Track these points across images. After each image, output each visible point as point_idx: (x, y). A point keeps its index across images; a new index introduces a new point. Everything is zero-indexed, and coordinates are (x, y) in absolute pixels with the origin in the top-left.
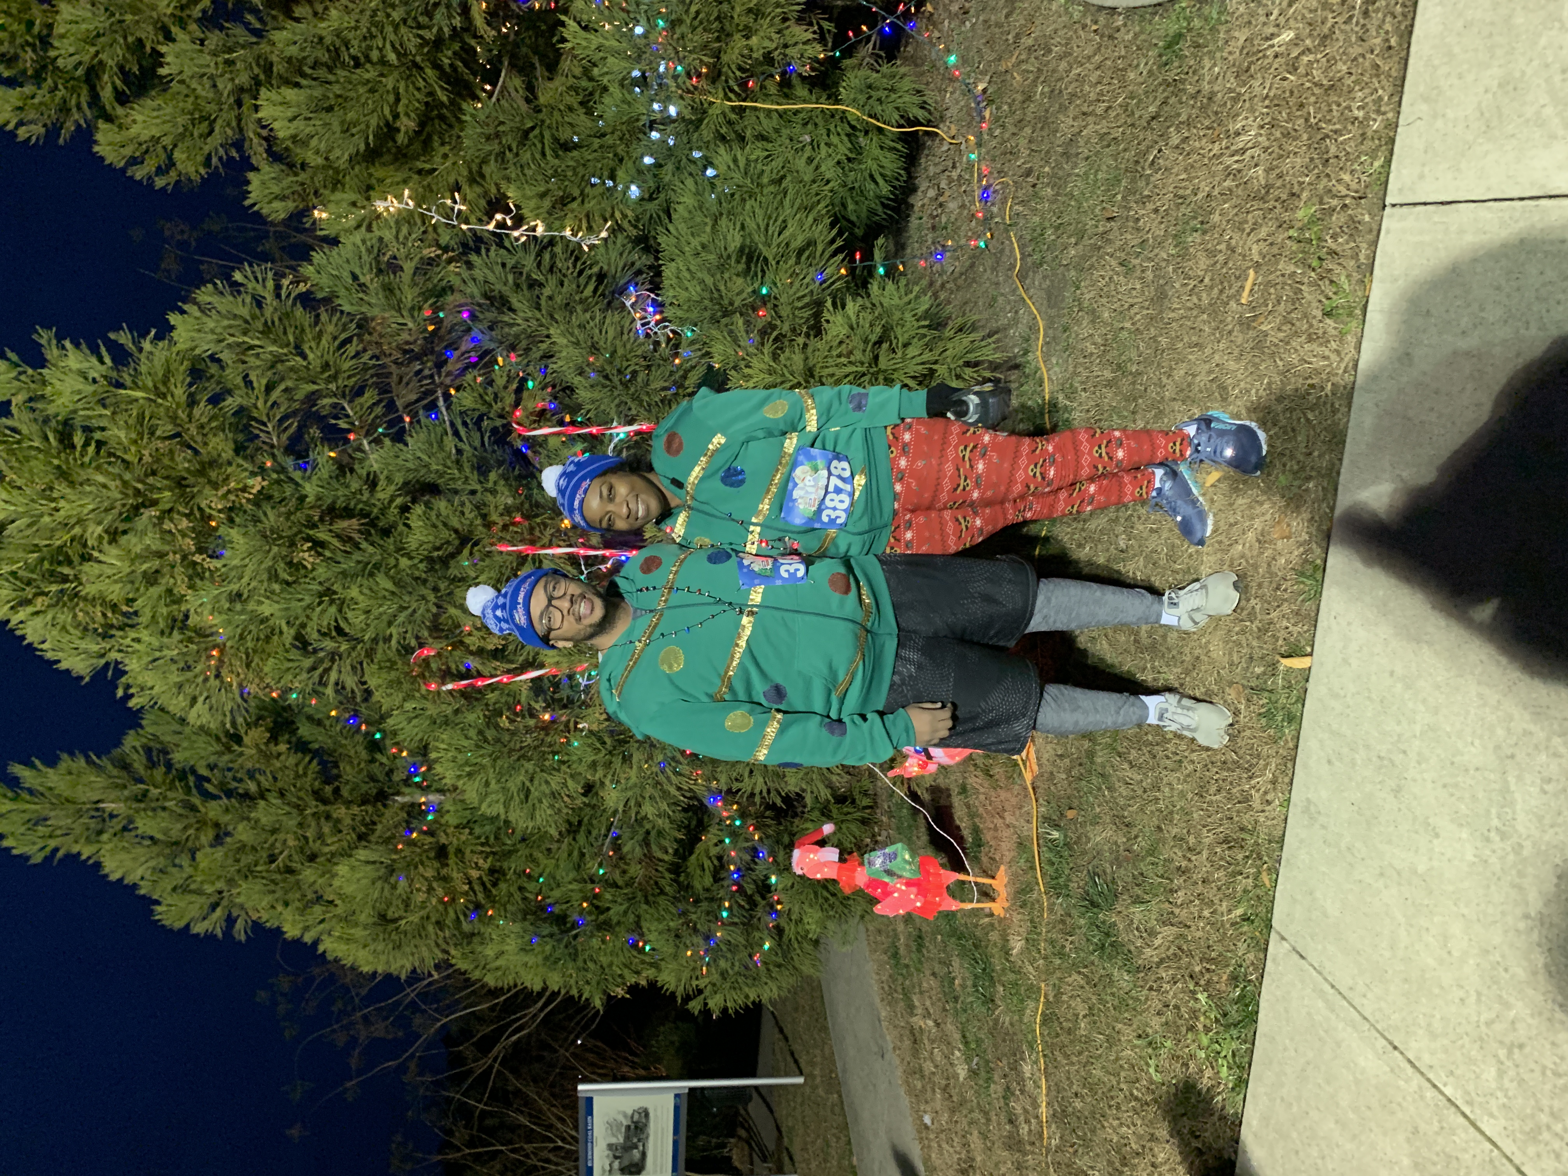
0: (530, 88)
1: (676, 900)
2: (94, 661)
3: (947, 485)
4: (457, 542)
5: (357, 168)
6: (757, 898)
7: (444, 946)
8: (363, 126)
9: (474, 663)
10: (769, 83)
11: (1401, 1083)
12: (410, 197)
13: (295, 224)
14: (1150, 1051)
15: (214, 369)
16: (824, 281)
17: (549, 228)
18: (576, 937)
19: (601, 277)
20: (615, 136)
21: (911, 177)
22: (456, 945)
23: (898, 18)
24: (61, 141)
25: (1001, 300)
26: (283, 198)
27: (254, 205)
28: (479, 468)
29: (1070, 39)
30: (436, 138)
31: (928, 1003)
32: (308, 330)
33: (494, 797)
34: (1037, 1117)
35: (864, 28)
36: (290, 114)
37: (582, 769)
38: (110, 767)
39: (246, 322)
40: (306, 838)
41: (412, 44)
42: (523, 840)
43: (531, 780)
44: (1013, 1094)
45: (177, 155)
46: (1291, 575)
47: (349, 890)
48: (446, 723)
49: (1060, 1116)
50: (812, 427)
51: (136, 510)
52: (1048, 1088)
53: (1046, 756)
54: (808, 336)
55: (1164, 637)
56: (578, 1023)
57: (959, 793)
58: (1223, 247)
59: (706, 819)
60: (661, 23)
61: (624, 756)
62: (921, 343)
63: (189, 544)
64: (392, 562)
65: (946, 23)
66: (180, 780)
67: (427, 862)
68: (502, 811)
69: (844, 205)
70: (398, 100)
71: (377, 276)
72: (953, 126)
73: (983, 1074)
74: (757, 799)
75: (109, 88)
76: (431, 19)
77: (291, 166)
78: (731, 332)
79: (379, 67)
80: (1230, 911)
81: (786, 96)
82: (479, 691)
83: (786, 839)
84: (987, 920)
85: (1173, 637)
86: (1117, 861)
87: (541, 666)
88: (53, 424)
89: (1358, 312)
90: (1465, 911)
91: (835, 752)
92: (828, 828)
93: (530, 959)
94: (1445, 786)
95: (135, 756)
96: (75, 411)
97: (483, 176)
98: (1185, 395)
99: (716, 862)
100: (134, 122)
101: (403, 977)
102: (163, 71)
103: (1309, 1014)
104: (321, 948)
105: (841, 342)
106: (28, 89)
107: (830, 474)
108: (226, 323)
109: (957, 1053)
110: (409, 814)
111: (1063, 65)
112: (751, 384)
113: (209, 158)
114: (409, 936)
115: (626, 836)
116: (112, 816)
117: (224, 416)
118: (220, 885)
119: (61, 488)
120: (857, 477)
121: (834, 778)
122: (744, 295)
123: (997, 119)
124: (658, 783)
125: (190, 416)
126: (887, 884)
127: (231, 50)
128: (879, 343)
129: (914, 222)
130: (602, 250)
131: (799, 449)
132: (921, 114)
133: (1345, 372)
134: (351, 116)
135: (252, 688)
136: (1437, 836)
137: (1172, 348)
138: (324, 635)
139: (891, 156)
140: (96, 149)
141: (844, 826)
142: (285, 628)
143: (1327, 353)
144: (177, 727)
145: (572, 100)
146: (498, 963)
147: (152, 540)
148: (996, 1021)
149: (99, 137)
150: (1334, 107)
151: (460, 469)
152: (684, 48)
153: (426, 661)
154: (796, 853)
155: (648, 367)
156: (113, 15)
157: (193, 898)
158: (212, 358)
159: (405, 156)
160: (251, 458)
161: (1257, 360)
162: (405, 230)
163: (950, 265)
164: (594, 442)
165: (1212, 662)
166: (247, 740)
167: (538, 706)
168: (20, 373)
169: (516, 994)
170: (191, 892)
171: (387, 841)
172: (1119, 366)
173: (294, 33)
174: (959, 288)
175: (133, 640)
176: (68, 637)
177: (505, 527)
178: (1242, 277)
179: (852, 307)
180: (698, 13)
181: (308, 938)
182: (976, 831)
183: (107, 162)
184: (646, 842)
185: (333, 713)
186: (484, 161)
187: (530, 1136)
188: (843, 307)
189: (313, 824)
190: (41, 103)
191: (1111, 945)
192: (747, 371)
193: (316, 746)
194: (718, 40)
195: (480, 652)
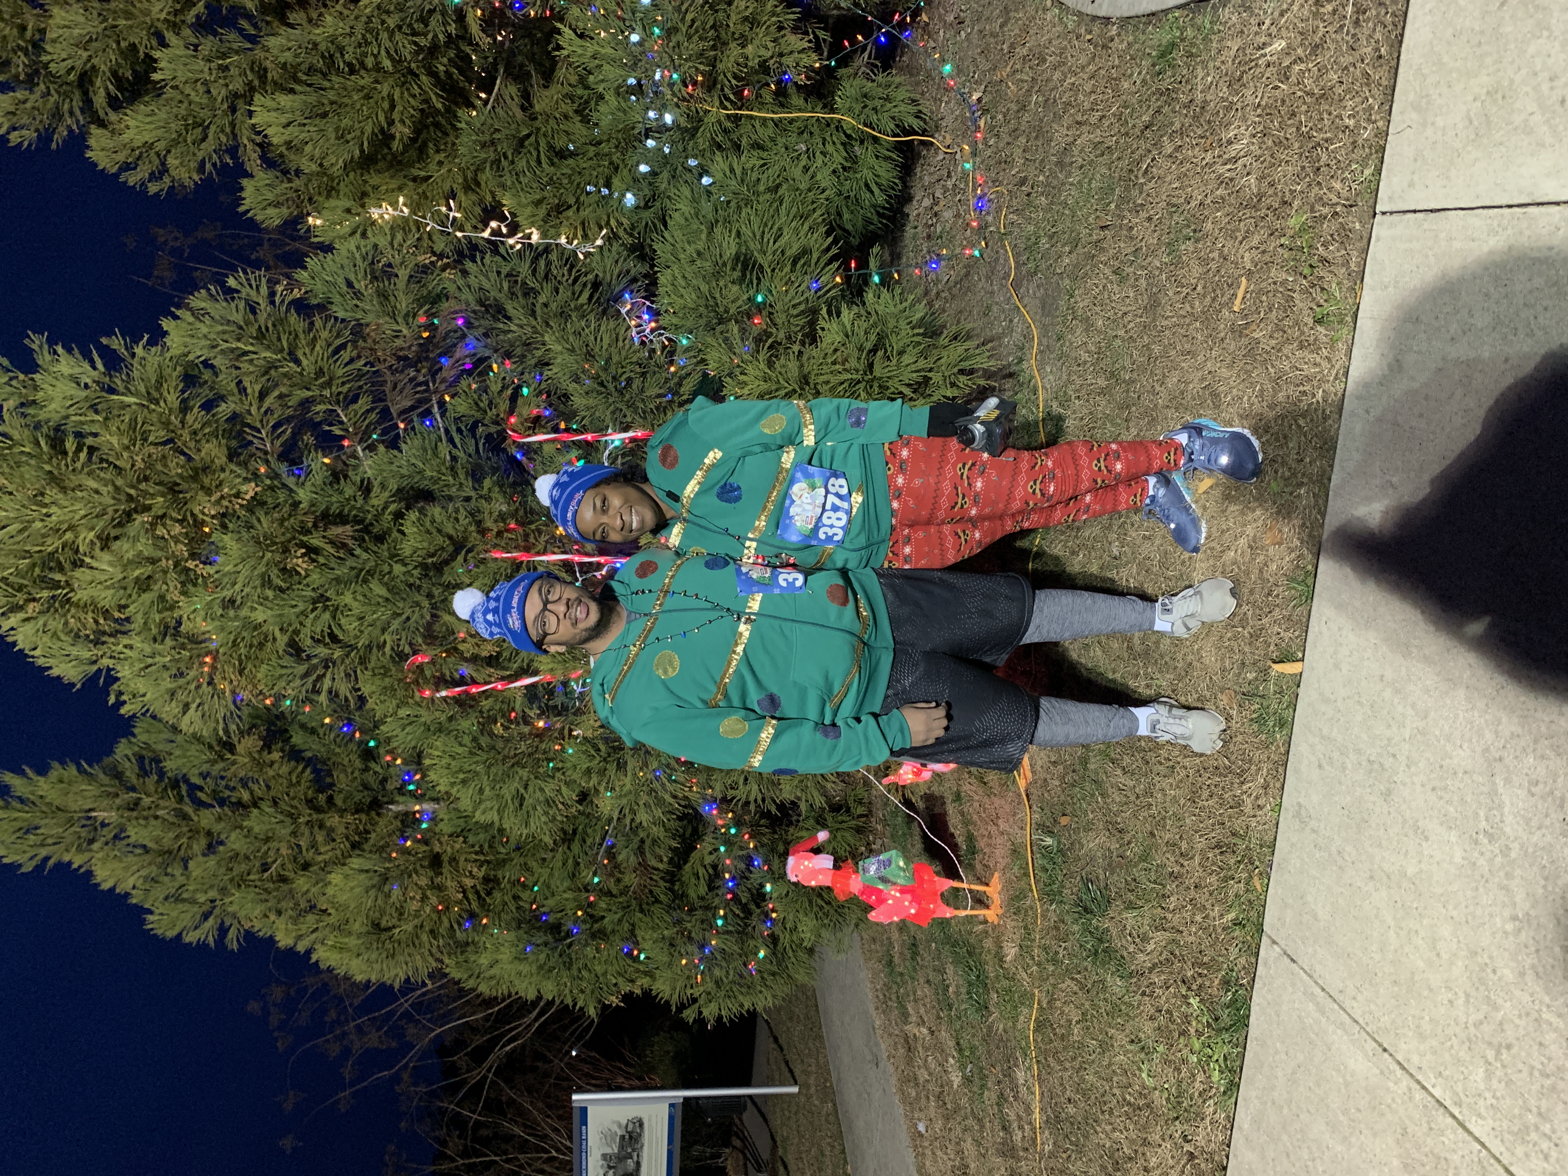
0: (526, 96)
1: (670, 908)
2: (86, 668)
3: (945, 504)
4: (451, 549)
5: (352, 174)
6: (753, 907)
7: (438, 955)
8: (358, 133)
9: (467, 670)
10: (763, 92)
11: (1391, 1085)
12: (405, 204)
13: (289, 232)
14: (1143, 1056)
15: (207, 375)
16: (820, 289)
17: (544, 235)
18: (570, 946)
19: (596, 285)
20: (611, 145)
21: (906, 187)
22: (449, 954)
23: (893, 27)
24: (54, 146)
25: (995, 309)
26: (277, 205)
27: (248, 211)
28: (473, 476)
29: (1065, 48)
30: (431, 145)
31: (922, 1011)
32: (302, 336)
33: (488, 804)
34: (1030, 1123)
35: (860, 37)
36: (284, 121)
37: (576, 776)
38: (101, 776)
39: (241, 328)
40: (299, 846)
41: (407, 51)
42: (518, 848)
43: (526, 788)
44: (1006, 1100)
45: (172, 161)
46: (1283, 581)
47: (342, 898)
48: (440, 731)
49: (1054, 1122)
50: (809, 440)
51: (128, 516)
52: (1042, 1094)
53: (1040, 763)
54: (803, 343)
55: (1157, 643)
56: (572, 1034)
57: (954, 801)
58: (1215, 255)
59: (701, 828)
60: (657, 31)
61: (618, 764)
62: (916, 350)
63: (182, 549)
64: (386, 568)
65: (941, 33)
66: (173, 789)
67: (421, 871)
68: (496, 818)
69: (839, 214)
70: (393, 107)
71: (371, 282)
72: (948, 136)
73: (976, 1079)
74: (752, 807)
75: (102, 92)
76: (426, 26)
77: (285, 172)
78: (726, 340)
79: (374, 74)
80: (1222, 916)
81: (782, 105)
82: (473, 697)
83: (781, 848)
84: (981, 927)
85: (1166, 643)
86: (1111, 868)
87: (536, 673)
88: (45, 430)
89: (1349, 319)
90: (1454, 913)
91: (830, 756)
92: (823, 836)
93: (524, 968)
94: (1434, 789)
95: (127, 764)
96: (67, 417)
97: (478, 184)
98: (1177, 402)
99: (711, 871)
100: (128, 127)
101: (397, 986)
102: (156, 77)
103: (1299, 1017)
104: (314, 958)
105: (836, 350)
106: (20, 95)
107: (827, 492)
108: (220, 328)
109: (951, 1060)
110: (402, 822)
111: (1057, 75)
112: (746, 391)
113: (202, 164)
114: (403, 945)
115: (620, 845)
116: (103, 825)
117: (217, 421)
118: (212, 894)
119: (52, 493)
120: (854, 495)
121: (829, 785)
122: (740, 302)
123: (991, 128)
124: (652, 790)
125: (182, 422)
126: (881, 891)
127: (224, 56)
128: (874, 351)
129: (909, 231)
130: (597, 257)
131: (796, 465)
132: (916, 124)
133: (1336, 378)
134: (346, 122)
135: (245, 695)
136: (1427, 839)
137: (1165, 355)
138: (319, 641)
139: (888, 165)
140: (89, 154)
141: (839, 835)
142: (278, 634)
143: (1318, 360)
144: (168, 735)
145: (568, 108)
146: (492, 972)
147: (144, 546)
148: (990, 1028)
149: (92, 142)
150: (1325, 116)
151: (455, 475)
152: (680, 57)
153: (420, 668)
154: (791, 860)
155: (644, 374)
156: (105, 20)
157: (186, 906)
158: (206, 364)
159: (400, 163)
160: (245, 465)
161: (1249, 367)
162: (399, 237)
163: (945, 273)
164: (589, 449)
165: (1205, 668)
166: (240, 748)
167: (532, 713)
168: (11, 379)
169: (510, 1006)
170: (184, 900)
171: (381, 850)
172: (1112, 374)
173: (289, 40)
174: (953, 297)
175: (125, 646)
176: (60, 644)
177: (499, 534)
178: (1233, 285)
179: (847, 315)
180: (693, 21)
181: (301, 948)
182: (970, 838)
183: (100, 168)
184: (641, 851)
185: (327, 721)
186: (479, 169)
187: (524, 1146)
188: (838, 316)
189: (307, 832)
190: (33, 108)
191: (1104, 951)
192: (742, 378)
193: (309, 754)
194: (714, 48)
195: (474, 659)
